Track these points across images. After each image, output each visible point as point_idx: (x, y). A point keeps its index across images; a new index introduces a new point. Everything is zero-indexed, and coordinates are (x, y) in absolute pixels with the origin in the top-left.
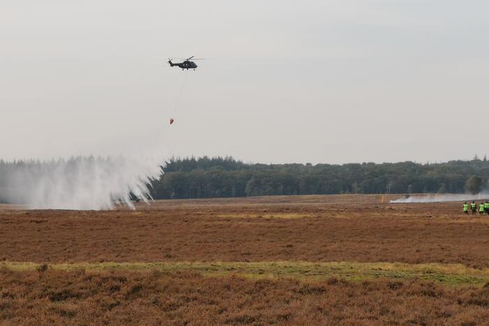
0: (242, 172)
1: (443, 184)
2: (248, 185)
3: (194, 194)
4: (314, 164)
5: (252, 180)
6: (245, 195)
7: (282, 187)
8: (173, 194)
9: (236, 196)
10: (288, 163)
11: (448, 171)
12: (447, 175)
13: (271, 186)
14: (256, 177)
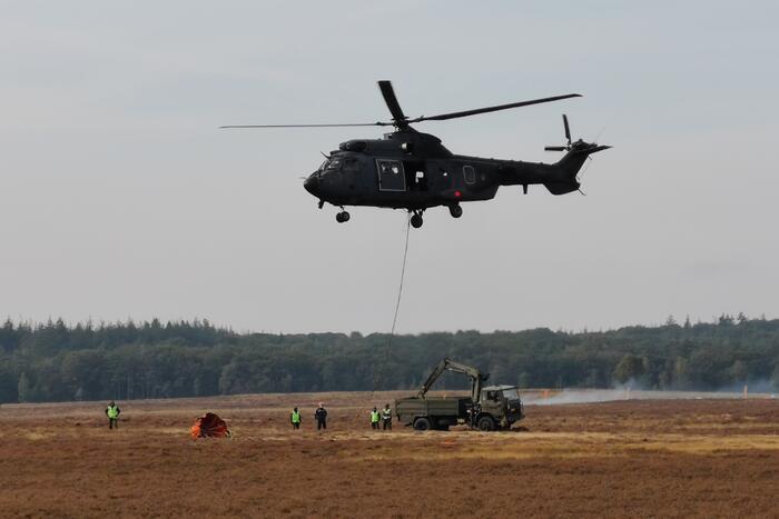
0: (218, 349)
1: (594, 371)
2: (224, 374)
3: (121, 392)
4: (365, 334)
5: (233, 365)
6: (217, 393)
7: (289, 377)
8: (79, 392)
9: (200, 395)
10: (317, 332)
11: (605, 346)
12: (600, 353)
13: (267, 375)
14: (240, 359)
